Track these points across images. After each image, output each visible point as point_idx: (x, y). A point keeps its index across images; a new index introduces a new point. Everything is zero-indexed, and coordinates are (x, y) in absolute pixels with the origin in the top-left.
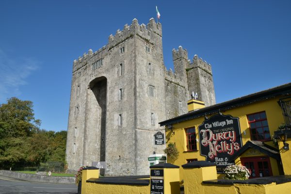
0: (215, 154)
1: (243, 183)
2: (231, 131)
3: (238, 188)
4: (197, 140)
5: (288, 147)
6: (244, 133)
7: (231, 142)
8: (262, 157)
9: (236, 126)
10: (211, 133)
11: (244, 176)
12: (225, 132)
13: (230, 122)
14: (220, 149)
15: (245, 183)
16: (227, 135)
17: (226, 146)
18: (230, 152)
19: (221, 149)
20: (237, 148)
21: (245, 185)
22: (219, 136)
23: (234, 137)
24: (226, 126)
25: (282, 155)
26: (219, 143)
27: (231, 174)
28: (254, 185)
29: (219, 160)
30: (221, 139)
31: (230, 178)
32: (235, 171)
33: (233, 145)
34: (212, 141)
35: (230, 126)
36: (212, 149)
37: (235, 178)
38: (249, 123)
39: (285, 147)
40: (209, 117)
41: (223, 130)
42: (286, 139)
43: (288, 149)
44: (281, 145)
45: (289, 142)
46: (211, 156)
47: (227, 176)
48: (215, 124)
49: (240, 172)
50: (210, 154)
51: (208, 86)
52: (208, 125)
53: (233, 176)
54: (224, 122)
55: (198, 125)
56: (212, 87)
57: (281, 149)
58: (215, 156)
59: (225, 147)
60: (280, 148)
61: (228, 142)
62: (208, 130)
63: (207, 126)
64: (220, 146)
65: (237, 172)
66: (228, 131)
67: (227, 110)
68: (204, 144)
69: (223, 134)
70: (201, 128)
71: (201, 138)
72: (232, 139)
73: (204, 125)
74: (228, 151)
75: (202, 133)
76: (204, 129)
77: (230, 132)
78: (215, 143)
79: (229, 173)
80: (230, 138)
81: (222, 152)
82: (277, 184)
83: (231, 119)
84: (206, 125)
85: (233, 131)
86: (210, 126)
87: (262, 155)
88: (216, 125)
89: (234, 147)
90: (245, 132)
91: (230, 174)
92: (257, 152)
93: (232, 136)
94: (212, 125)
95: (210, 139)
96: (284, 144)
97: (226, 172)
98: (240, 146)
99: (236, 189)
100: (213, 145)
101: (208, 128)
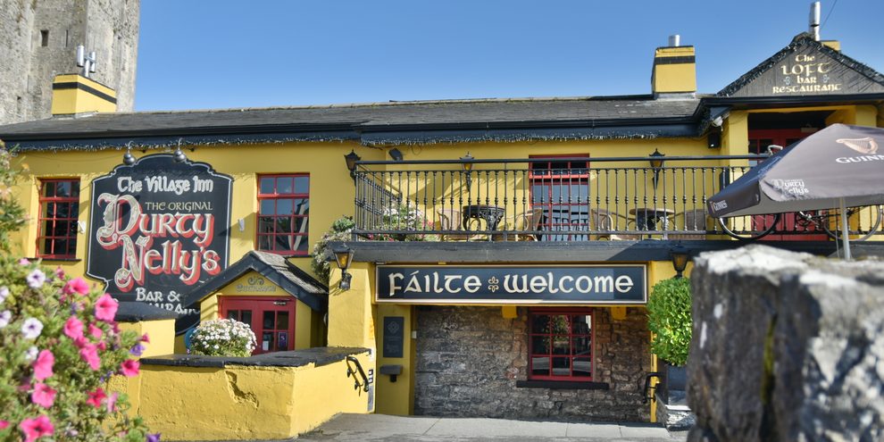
0: (139, 278)
1: (247, 365)
2: (203, 212)
3: (235, 377)
4: (83, 224)
5: (349, 282)
6: (238, 225)
7: (197, 247)
8: (279, 299)
9: (220, 199)
10: (136, 210)
11: (242, 348)
12: (181, 212)
13: (203, 185)
14: (156, 262)
15: (254, 365)
16: (188, 224)
17: (179, 255)
18: (187, 275)
19: (160, 262)
20: (210, 265)
21: (251, 368)
22: (161, 224)
23: (207, 231)
24: (190, 196)
25: (332, 299)
26: (157, 243)
27: (212, 343)
28: (273, 368)
29: (149, 297)
30: (167, 232)
31: (207, 352)
32: (221, 334)
33: (201, 255)
34: (136, 235)
35: (201, 197)
36: (132, 260)
37: (219, 352)
38: (258, 199)
39: (343, 283)
40: (140, 155)
41: (177, 206)
42: (349, 265)
43: (348, 288)
44: (335, 275)
45: (354, 270)
46: (124, 282)
47: (201, 347)
48: (156, 183)
49: (234, 338)
50: (120, 275)
51: (117, 13)
52: (131, 182)
53: (217, 347)
54: (186, 183)
55: (94, 176)
56: (135, 21)
57: (333, 287)
58: (135, 284)
59: (175, 259)
60: (330, 284)
61: (187, 244)
62: (127, 198)
63: (125, 184)
64: (158, 254)
65: (228, 338)
66: (193, 212)
67: (203, 147)
68: (105, 240)
69: (176, 219)
70: (101, 186)
71: (97, 221)
72: (201, 239)
73: (114, 180)
74: (182, 271)
75: (104, 204)
76: (115, 191)
77: (197, 216)
78: (143, 242)
79: (207, 338)
80: (195, 235)
81: (163, 272)
82: (316, 366)
83: (208, 177)
84: (121, 179)
85: (208, 216)
86: (137, 187)
87: (279, 292)
88: (158, 187)
89: (203, 261)
90: (243, 224)
91: (208, 342)
92: (267, 284)
93: (203, 228)
94: (145, 185)
95: (130, 227)
96: (343, 274)
97: (200, 337)
98: (221, 263)
99: (228, 379)
100: (137, 249)
101: (127, 193)
